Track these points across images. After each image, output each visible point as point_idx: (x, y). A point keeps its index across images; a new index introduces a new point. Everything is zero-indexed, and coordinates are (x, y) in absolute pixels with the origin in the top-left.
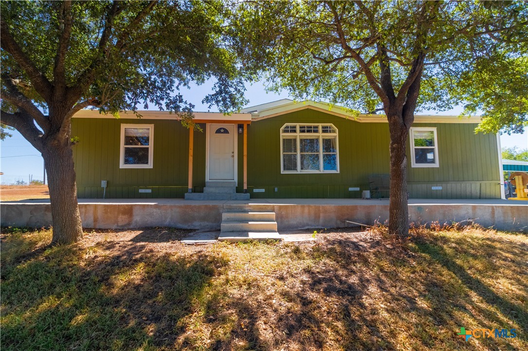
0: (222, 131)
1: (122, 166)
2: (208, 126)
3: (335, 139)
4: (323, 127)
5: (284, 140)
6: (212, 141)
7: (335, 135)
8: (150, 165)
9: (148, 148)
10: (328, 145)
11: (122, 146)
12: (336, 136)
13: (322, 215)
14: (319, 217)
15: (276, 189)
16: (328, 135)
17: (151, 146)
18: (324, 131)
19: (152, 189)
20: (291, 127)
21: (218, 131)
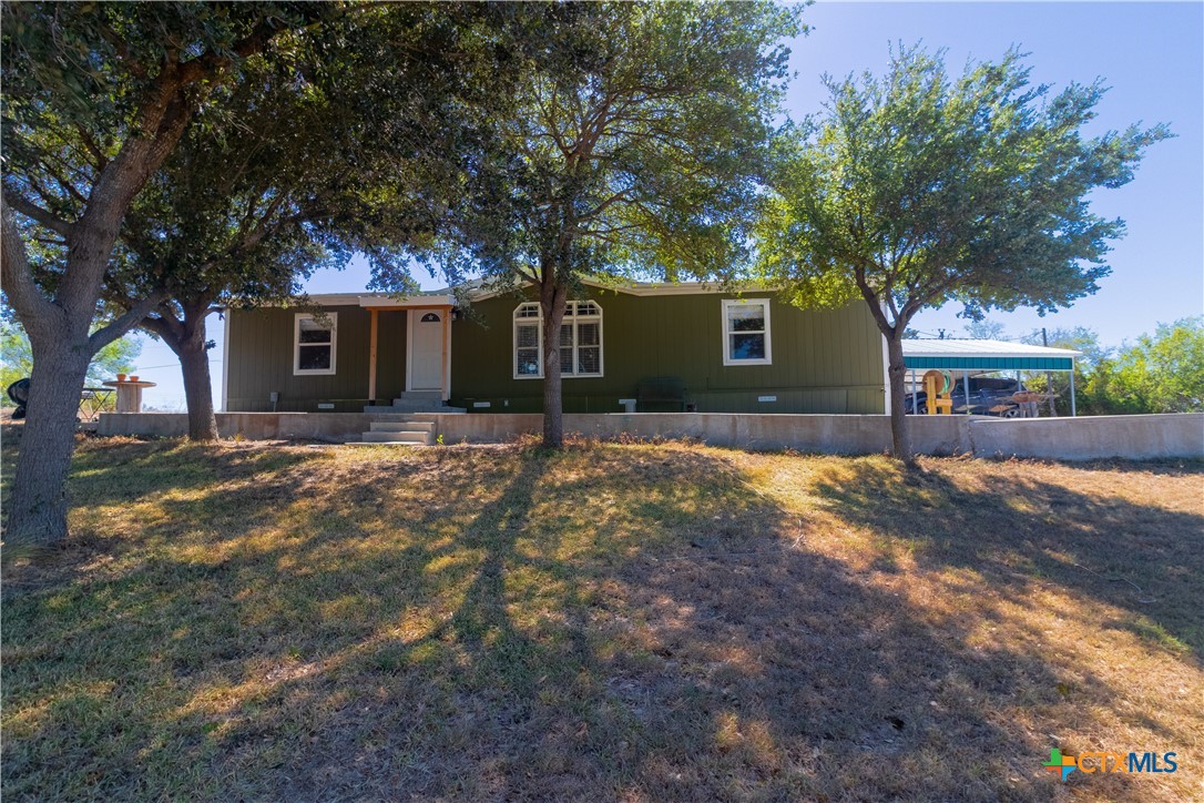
0: (431, 318)
1: (297, 372)
2: (410, 313)
3: (597, 325)
4: (579, 307)
5: (518, 327)
6: (415, 333)
7: (599, 318)
8: (332, 371)
9: (329, 347)
10: (588, 332)
11: (297, 345)
12: (598, 320)
13: (496, 426)
14: (493, 429)
15: (506, 403)
16: (588, 319)
17: (333, 344)
18: (581, 313)
19: (335, 403)
20: (530, 308)
21: (425, 319)
